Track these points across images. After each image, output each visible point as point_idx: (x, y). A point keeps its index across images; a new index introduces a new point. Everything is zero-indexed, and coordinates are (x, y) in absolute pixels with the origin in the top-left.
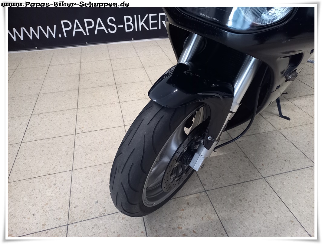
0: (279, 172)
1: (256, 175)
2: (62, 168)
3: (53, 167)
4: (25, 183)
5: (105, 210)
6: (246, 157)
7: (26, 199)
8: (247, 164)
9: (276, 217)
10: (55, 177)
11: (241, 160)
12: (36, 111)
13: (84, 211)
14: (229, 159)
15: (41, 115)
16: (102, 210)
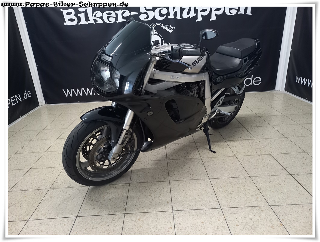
0: (182, 179)
1: (165, 179)
2: (60, 165)
3: (55, 164)
4: (39, 170)
5: (71, 185)
6: (168, 170)
7: (36, 176)
8: (166, 173)
9: (161, 199)
10: (54, 169)
11: (163, 171)
12: (61, 137)
13: (60, 185)
14: (156, 170)
15: (63, 139)
16: (69, 185)
